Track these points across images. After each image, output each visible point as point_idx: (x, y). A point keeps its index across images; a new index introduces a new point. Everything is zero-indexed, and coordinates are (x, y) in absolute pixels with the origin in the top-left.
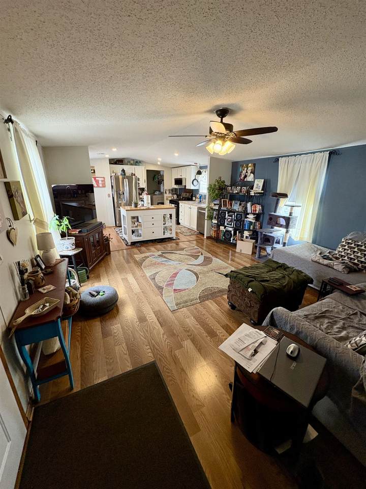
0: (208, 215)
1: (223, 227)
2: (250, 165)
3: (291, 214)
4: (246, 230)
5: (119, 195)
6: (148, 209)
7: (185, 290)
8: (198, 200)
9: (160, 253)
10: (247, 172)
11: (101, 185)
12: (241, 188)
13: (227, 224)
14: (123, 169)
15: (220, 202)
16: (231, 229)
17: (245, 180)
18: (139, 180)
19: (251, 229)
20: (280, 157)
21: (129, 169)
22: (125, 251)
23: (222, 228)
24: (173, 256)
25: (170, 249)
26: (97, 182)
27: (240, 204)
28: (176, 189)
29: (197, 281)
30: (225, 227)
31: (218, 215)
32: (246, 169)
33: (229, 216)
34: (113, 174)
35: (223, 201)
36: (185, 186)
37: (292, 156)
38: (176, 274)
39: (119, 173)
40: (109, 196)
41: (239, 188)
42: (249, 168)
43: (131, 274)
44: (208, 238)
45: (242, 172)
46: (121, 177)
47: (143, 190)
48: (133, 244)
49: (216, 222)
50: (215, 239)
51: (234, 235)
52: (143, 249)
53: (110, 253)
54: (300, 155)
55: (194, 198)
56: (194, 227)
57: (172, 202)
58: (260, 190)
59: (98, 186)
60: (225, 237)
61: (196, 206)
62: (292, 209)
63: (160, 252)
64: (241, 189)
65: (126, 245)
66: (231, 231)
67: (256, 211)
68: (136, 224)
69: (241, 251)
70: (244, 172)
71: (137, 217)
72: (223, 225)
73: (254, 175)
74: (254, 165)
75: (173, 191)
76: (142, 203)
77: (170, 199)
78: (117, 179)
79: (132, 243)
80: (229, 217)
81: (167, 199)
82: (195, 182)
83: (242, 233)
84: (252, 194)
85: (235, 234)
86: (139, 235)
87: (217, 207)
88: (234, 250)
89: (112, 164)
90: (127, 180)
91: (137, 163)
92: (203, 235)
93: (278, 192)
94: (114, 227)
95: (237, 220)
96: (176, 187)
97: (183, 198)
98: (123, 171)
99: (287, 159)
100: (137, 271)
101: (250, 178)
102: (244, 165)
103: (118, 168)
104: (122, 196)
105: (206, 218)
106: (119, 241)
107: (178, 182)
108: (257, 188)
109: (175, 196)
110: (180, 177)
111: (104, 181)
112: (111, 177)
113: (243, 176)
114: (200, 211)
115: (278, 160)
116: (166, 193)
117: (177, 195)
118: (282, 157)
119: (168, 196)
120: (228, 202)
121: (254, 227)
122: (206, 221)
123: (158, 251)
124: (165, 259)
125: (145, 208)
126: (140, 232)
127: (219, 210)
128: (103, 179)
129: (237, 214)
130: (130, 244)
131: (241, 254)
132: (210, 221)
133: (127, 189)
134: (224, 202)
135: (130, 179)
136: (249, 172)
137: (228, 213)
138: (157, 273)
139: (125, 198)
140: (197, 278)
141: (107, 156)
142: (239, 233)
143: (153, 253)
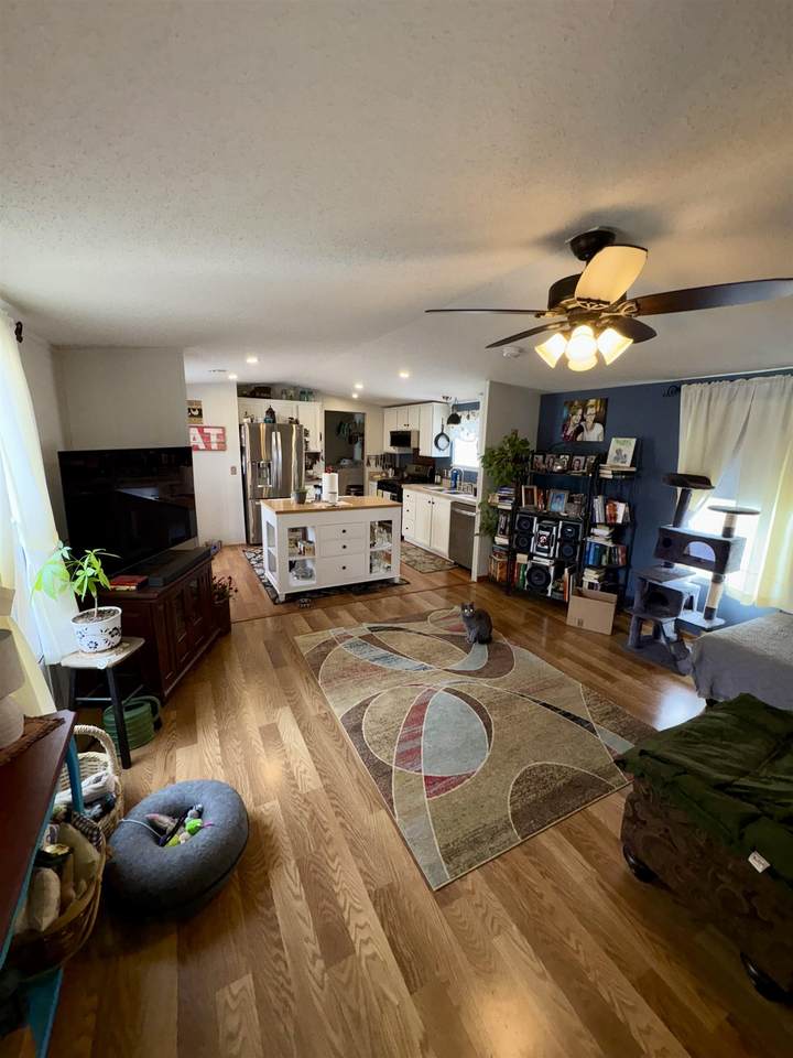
0: (482, 524)
1: (526, 557)
2: (592, 402)
3: (728, 532)
4: (590, 567)
5: (257, 468)
6: (334, 508)
7: (460, 780)
8: (447, 483)
9: (364, 628)
10: (583, 419)
11: (214, 446)
12: (571, 459)
13: (538, 549)
14: (270, 409)
15: (518, 493)
16: (547, 563)
17: (579, 438)
18: (307, 434)
19: (604, 563)
20: (683, 382)
21: (284, 409)
22: (268, 619)
23: (522, 558)
24: (403, 642)
25: (390, 616)
26: (206, 438)
27: (571, 500)
28: (392, 456)
29: (490, 736)
30: (531, 557)
31: (512, 524)
32: (580, 411)
33: (541, 528)
34: (245, 420)
35: (526, 489)
36: (418, 450)
37: (720, 379)
38: (421, 708)
39: (261, 417)
40: (234, 470)
41: (565, 458)
42: (590, 411)
43: (288, 708)
44: (480, 579)
45: (569, 419)
46: (263, 427)
47: (315, 457)
48: (293, 598)
49: (506, 542)
50: (505, 586)
51: (555, 579)
52: (318, 613)
53: (228, 630)
54: (747, 377)
55: (437, 479)
56: (442, 547)
57: (383, 485)
58: (626, 465)
59: (208, 448)
60: (529, 580)
61: (449, 498)
62: (731, 520)
63: (365, 625)
64: (570, 462)
65: (274, 600)
66: (547, 568)
67: (615, 517)
68: (301, 545)
69: (580, 623)
70: (576, 419)
71: (304, 530)
72: (525, 550)
73: (604, 426)
74: (605, 403)
75: (386, 460)
76: (318, 492)
77: (378, 477)
78: (254, 429)
79: (287, 595)
80: (542, 532)
81: (372, 479)
82: (442, 441)
83: (577, 572)
84: (607, 474)
85: (559, 573)
86: (308, 575)
87: (507, 506)
88: (560, 617)
89: (245, 396)
90: (279, 434)
91: (303, 394)
92: (469, 571)
93: (681, 470)
94: (242, 545)
95: (564, 540)
96: (393, 450)
97: (409, 475)
98: (271, 412)
99: (706, 387)
100: (305, 696)
101: (595, 433)
102: (576, 403)
103: (260, 407)
104: (265, 473)
105: (477, 531)
106: (254, 590)
107: (400, 438)
108: (617, 459)
109: (391, 471)
110: (405, 429)
111: (222, 436)
112: (240, 426)
113: (571, 430)
114: (458, 510)
115: (679, 390)
116: (369, 464)
117: (394, 468)
118: (690, 382)
119: (373, 471)
120: (538, 494)
121: (610, 558)
122: (477, 539)
123: (360, 621)
124: (382, 652)
125: (323, 506)
126: (309, 565)
127: (513, 513)
128: (220, 431)
129: (564, 526)
130: (282, 598)
131: (579, 631)
132: (487, 539)
133: (277, 455)
134: (526, 493)
135: (286, 431)
136: (590, 419)
137: (538, 522)
138: (365, 704)
139: (274, 478)
140: (488, 726)
141: (234, 377)
142: (570, 572)
143: (347, 627)
